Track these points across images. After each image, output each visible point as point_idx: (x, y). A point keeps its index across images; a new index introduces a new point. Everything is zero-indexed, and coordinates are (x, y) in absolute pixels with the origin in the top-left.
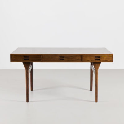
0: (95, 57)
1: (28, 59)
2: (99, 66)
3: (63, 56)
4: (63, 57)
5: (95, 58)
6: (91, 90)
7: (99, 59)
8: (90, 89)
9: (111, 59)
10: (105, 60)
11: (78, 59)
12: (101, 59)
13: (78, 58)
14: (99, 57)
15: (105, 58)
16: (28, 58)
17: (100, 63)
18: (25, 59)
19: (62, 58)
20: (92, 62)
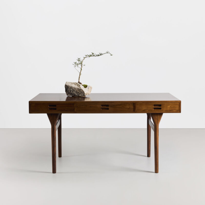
0: (155, 105)
1: (55, 109)
2: (160, 118)
3: (106, 104)
4: (108, 106)
5: (154, 107)
6: (149, 155)
7: (160, 109)
8: (146, 155)
9: (177, 108)
10: (168, 109)
11: (129, 109)
12: (164, 109)
13: (128, 107)
14: (160, 105)
15: (169, 106)
16: (54, 107)
17: (161, 114)
18: (50, 109)
19: (106, 107)
20: (150, 112)
